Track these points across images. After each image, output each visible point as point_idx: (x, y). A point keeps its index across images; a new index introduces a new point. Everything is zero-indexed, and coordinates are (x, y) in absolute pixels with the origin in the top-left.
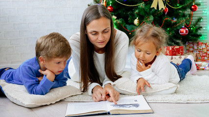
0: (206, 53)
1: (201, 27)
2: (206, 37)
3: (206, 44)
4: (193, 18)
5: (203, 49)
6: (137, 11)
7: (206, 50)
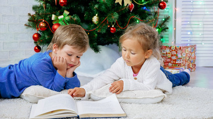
0: (170, 58)
1: (168, 28)
2: (167, 39)
3: (170, 48)
4: (160, 17)
5: (167, 53)
6: (96, 6)
7: (170, 55)
